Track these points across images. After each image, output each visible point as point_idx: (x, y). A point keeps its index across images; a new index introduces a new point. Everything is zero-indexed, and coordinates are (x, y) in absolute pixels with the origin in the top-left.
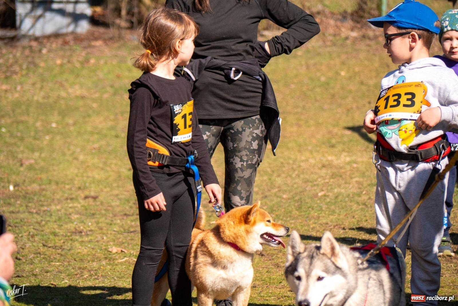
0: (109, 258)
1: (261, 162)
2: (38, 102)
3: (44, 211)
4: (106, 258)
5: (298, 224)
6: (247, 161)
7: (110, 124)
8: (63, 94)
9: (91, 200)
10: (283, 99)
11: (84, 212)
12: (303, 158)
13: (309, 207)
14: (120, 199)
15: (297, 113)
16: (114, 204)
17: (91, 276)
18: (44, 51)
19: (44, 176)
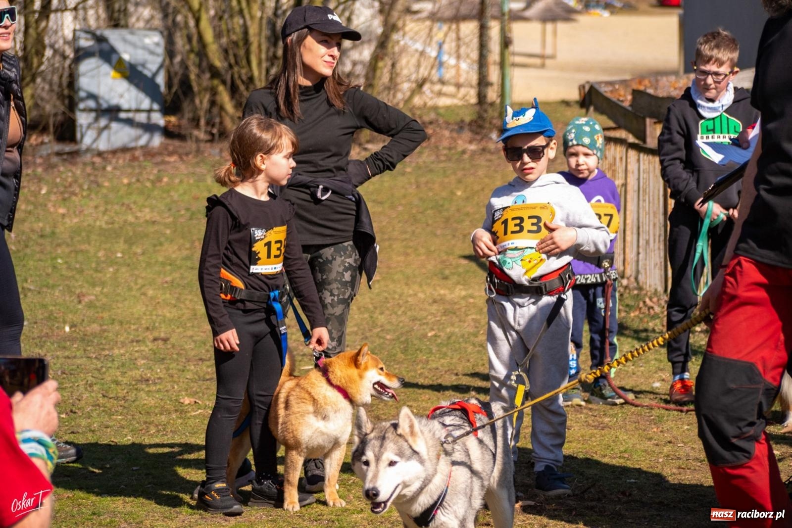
0: (180, 410)
1: (355, 296)
2: (100, 228)
3: (106, 356)
4: (176, 411)
5: (403, 369)
6: (338, 295)
7: (185, 253)
8: (130, 218)
9: (160, 342)
10: (389, 223)
11: (153, 356)
12: (411, 292)
13: (417, 350)
14: (195, 342)
15: (406, 239)
16: (187, 347)
17: (158, 431)
18: (109, 168)
19: (106, 315)
